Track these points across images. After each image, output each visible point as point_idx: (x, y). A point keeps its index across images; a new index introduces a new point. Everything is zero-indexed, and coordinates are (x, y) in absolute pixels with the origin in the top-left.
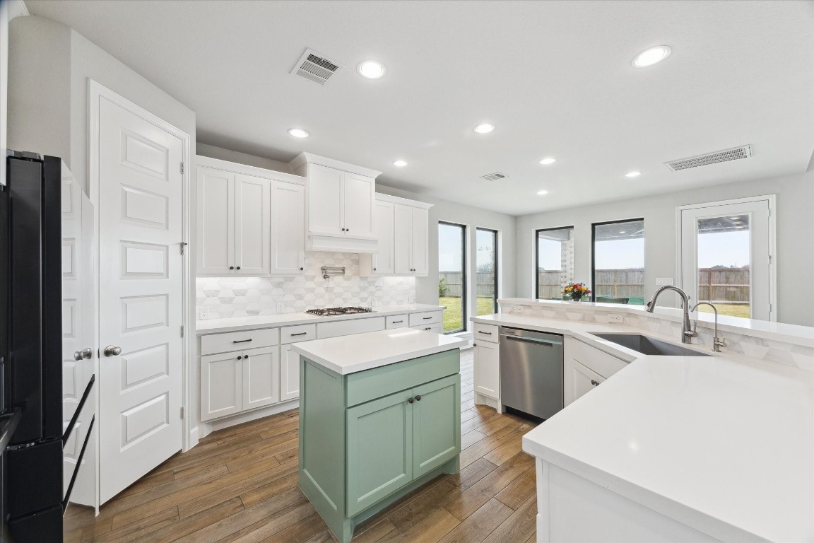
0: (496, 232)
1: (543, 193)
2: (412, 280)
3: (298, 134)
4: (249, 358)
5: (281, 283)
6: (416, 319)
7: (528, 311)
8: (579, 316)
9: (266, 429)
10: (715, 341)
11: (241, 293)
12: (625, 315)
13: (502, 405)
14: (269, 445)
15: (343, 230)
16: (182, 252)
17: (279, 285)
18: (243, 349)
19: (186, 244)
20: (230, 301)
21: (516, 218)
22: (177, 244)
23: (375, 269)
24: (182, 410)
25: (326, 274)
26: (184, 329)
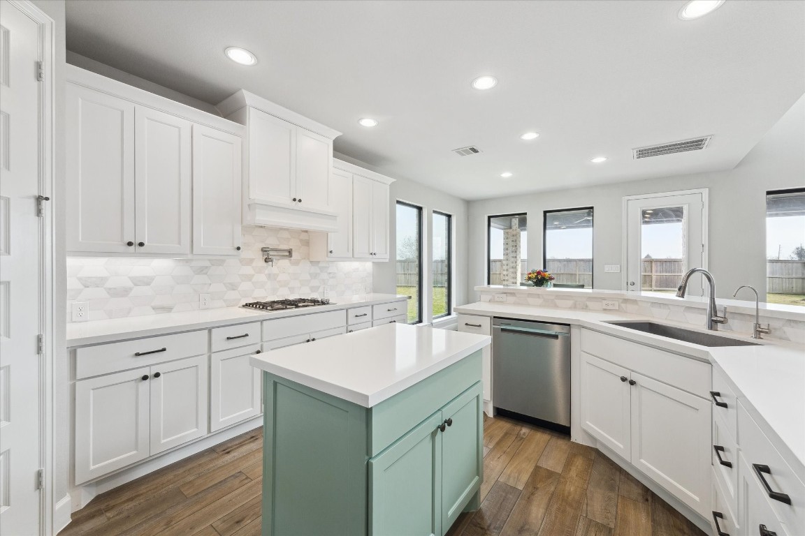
0: (449, 216)
1: (506, 175)
2: (369, 266)
3: (240, 57)
4: (162, 375)
5: (207, 267)
6: (380, 312)
7: (511, 299)
8: (570, 303)
9: (191, 478)
10: (756, 327)
11: (146, 281)
12: (621, 301)
13: (494, 407)
14: (198, 507)
15: (294, 200)
16: (39, 212)
17: (202, 270)
18: (149, 364)
19: (47, 199)
20: (124, 292)
21: (469, 203)
22: (29, 197)
23: (331, 252)
24: (39, 474)
25: (267, 256)
26: (43, 340)
